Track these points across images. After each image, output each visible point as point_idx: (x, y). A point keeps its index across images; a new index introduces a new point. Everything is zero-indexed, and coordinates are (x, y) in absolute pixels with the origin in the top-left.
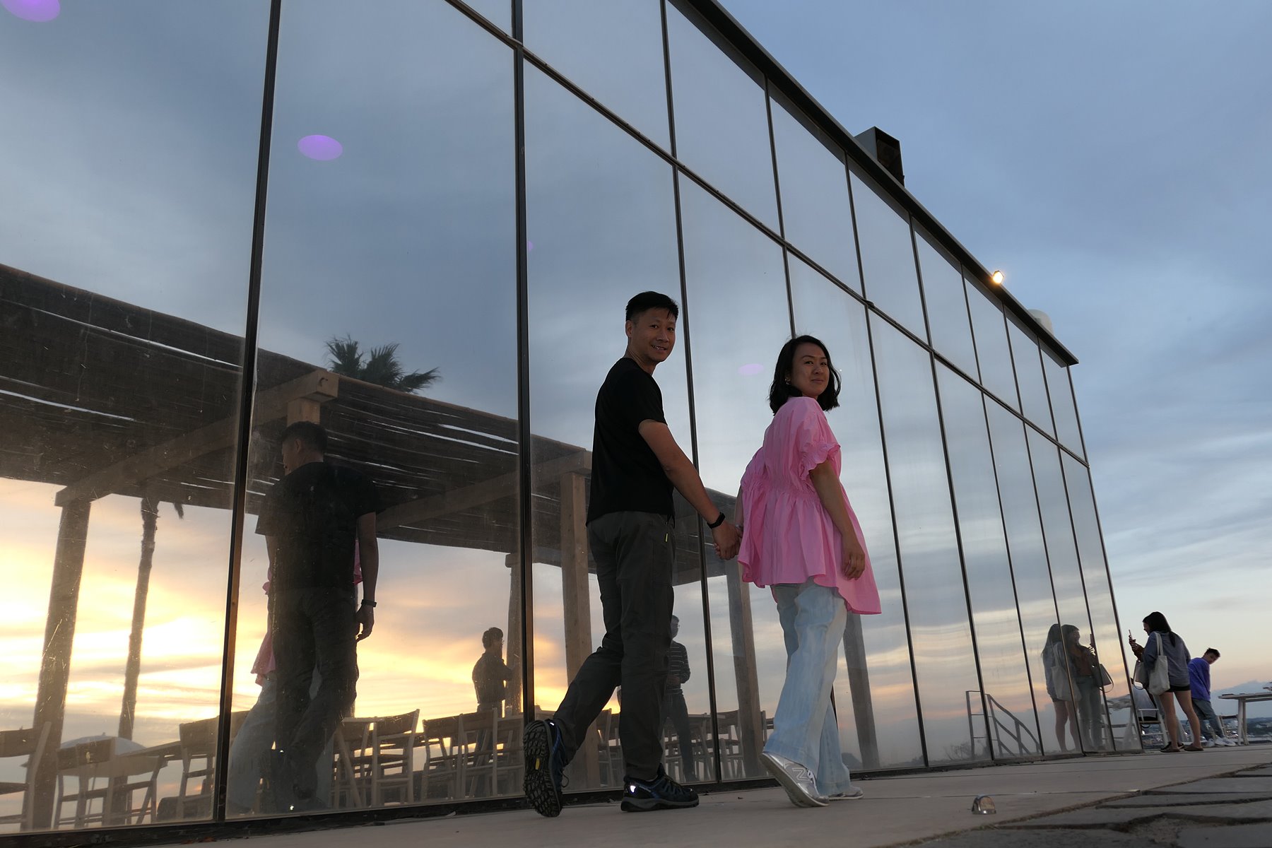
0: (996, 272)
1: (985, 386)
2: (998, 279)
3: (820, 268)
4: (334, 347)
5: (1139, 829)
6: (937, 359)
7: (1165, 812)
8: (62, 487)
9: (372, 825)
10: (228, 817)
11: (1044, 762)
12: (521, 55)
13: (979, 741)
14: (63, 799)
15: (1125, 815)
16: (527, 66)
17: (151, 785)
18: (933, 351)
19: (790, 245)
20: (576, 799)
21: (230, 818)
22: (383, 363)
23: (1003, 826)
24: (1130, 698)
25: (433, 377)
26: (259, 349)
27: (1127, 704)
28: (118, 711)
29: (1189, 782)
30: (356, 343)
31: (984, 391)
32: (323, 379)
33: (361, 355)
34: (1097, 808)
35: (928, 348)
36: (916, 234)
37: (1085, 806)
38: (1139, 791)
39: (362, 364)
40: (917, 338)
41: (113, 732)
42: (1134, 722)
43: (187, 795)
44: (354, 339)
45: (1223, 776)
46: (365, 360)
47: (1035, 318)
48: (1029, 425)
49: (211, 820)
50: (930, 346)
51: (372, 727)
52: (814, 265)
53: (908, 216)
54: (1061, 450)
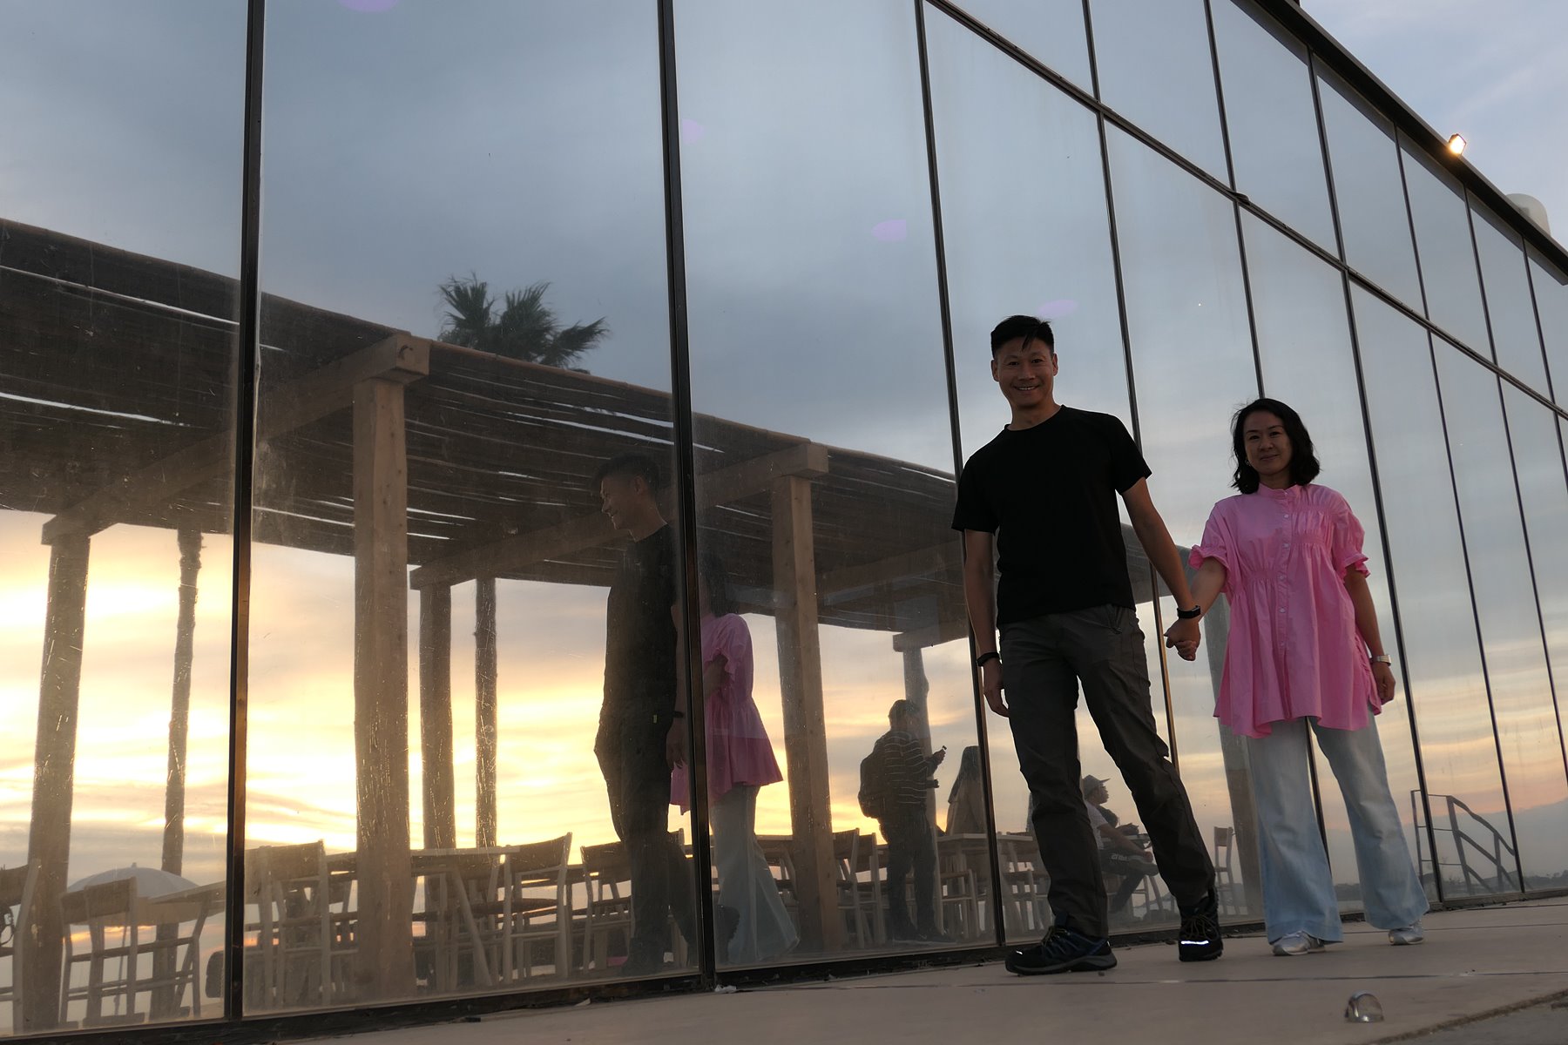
0: (1453, 137)
1: (1433, 321)
2: (1456, 148)
3: (1160, 144)
4: (452, 291)
6: (1353, 280)
8: (49, 517)
9: (463, 1021)
10: (247, 1013)
11: (1525, 903)
14: (72, 960)
17: (194, 941)
18: (1348, 268)
19: (1109, 110)
20: (777, 976)
21: (249, 1015)
22: (525, 313)
25: (600, 332)
30: (484, 285)
31: (1432, 329)
32: (404, 348)
33: (492, 303)
35: (1339, 264)
36: (1320, 81)
37: (1537, 1002)
39: (492, 316)
40: (1320, 250)
44: (480, 280)
46: (497, 310)
47: (1520, 209)
48: (1507, 380)
49: (222, 1019)
50: (1342, 260)
51: (503, 859)
52: (1149, 141)
53: (1306, 53)
54: (1559, 416)
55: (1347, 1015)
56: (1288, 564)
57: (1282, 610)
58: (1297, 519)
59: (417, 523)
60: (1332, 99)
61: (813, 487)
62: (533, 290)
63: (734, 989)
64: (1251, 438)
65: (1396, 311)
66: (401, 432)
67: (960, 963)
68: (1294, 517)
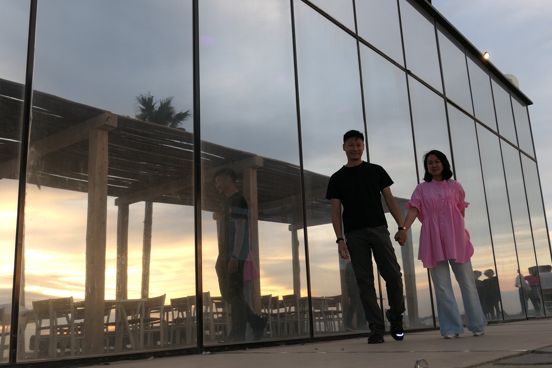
0: (485, 53)
1: (476, 117)
2: (486, 57)
4: (141, 100)
6: (448, 102)
18: (446, 98)
19: (361, 38)
20: (227, 348)
22: (166, 107)
30: (153, 97)
31: (476, 120)
32: (109, 117)
33: (155, 103)
36: (438, 31)
39: (156, 108)
40: (436, 91)
44: (151, 95)
47: (508, 79)
48: (502, 139)
50: (444, 95)
52: (375, 50)
53: (434, 21)
54: (521, 153)
55: (415, 367)
56: (444, 207)
57: (442, 223)
58: (446, 192)
60: (442, 37)
61: (258, 172)
63: (210, 353)
64: (430, 163)
65: (464, 114)
66: (106, 148)
67: (296, 344)
68: (445, 191)
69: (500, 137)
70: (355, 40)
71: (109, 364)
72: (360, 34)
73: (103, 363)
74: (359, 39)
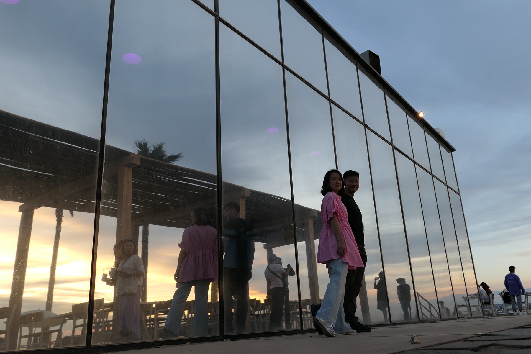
0: (420, 112)
1: (416, 161)
2: (421, 115)
4: (138, 144)
5: (482, 350)
6: (395, 149)
7: (493, 343)
8: (22, 204)
10: (93, 344)
11: (441, 321)
12: (218, 19)
13: (413, 312)
14: (21, 337)
15: (476, 344)
16: (220, 24)
17: (60, 331)
18: (394, 146)
20: (241, 337)
22: (158, 150)
23: (424, 349)
24: (478, 294)
26: (106, 145)
27: (477, 297)
28: (45, 299)
29: (504, 330)
30: (147, 142)
31: (415, 163)
32: (133, 157)
33: (149, 147)
34: (464, 341)
35: (391, 144)
36: (386, 96)
37: (459, 340)
38: (482, 334)
39: (149, 151)
40: (386, 140)
41: (43, 308)
42: (480, 304)
43: (75, 335)
44: (146, 141)
45: (518, 328)
46: (151, 149)
47: (438, 132)
48: (435, 177)
49: (85, 346)
51: (154, 306)
52: (343, 109)
53: (383, 88)
54: (448, 188)
55: (411, 342)
59: (133, 209)
60: (391, 103)
61: (246, 201)
62: (161, 144)
63: (230, 340)
65: (406, 158)
66: (131, 181)
67: (291, 334)
69: (433, 176)
70: (328, 102)
71: (159, 347)
72: (331, 98)
73: (154, 347)
74: (331, 102)
